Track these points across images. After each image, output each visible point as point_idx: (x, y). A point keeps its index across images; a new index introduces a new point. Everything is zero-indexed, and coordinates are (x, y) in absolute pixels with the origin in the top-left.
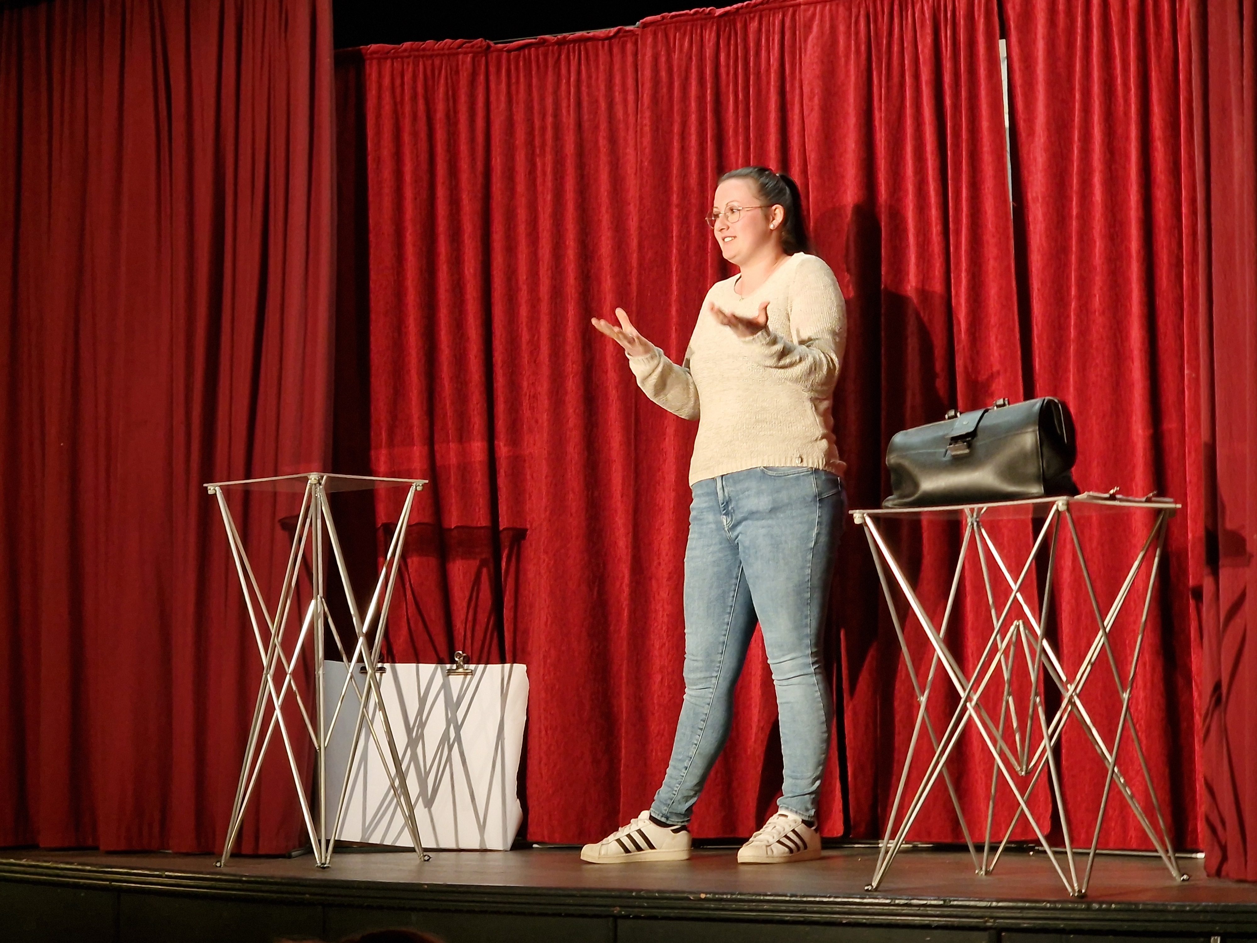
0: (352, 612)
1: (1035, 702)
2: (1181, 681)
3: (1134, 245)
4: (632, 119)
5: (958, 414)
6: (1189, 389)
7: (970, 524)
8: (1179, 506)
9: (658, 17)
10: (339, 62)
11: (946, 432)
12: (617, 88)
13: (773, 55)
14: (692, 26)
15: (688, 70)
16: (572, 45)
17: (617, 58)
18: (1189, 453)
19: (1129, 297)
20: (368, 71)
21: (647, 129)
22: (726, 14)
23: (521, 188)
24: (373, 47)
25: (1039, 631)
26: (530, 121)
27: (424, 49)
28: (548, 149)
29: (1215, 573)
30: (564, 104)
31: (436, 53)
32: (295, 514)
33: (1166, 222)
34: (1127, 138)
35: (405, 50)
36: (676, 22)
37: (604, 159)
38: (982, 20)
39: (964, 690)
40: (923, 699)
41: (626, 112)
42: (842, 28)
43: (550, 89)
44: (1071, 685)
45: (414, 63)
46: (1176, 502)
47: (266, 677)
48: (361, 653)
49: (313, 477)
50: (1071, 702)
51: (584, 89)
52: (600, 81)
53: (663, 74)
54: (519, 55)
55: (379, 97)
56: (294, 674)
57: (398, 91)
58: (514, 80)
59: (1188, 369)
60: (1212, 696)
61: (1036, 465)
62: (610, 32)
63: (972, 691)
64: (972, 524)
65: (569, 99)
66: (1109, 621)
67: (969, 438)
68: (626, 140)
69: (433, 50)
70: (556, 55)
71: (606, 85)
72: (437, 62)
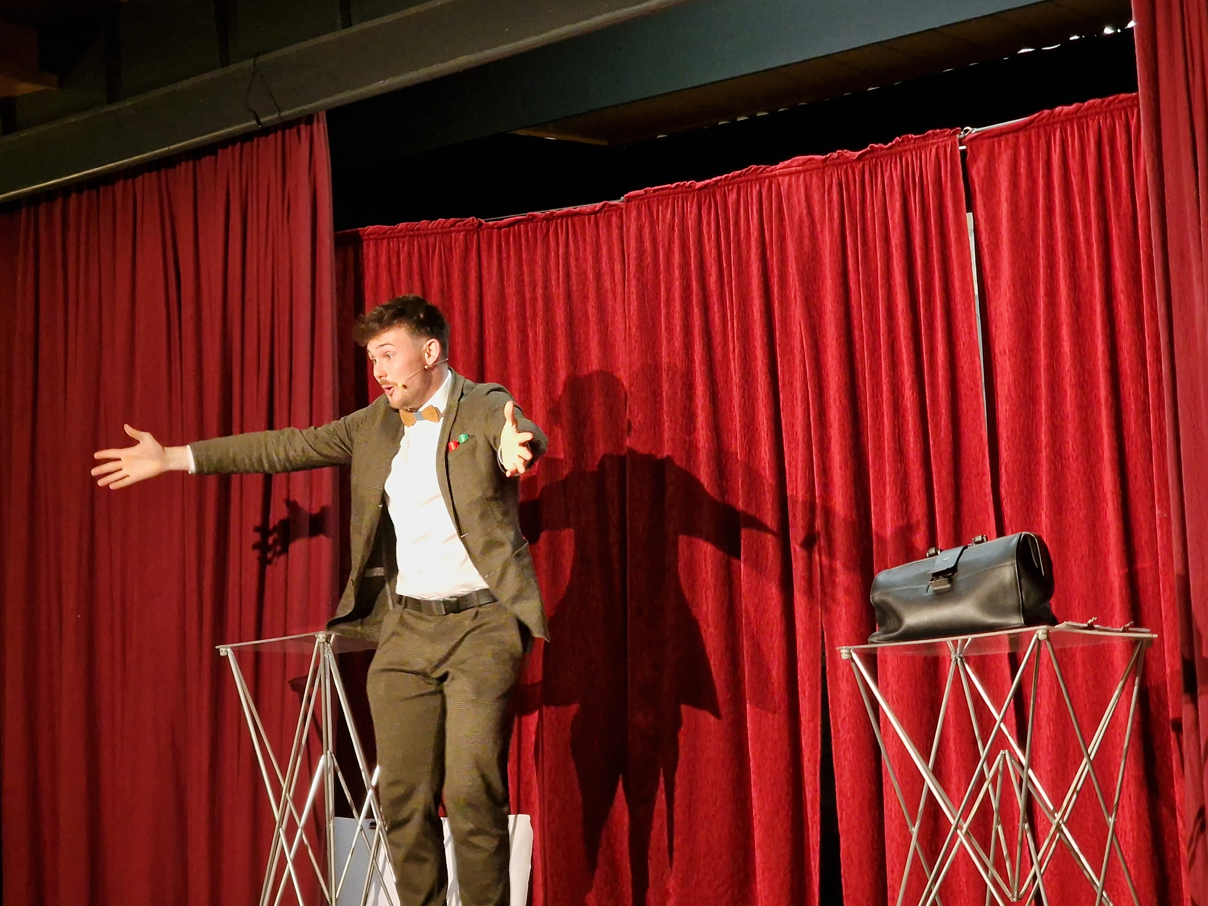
0: (361, 767)
1: (1023, 828)
2: (1165, 811)
3: (1103, 391)
4: (619, 289)
5: (939, 552)
6: (1161, 528)
7: (953, 660)
8: (1155, 636)
9: (642, 192)
10: (339, 243)
11: (928, 569)
12: (604, 259)
13: (753, 225)
14: (674, 199)
15: (671, 241)
16: (559, 221)
17: (603, 232)
18: (1164, 590)
19: (1100, 442)
20: (365, 251)
21: (634, 297)
22: (706, 186)
23: (513, 358)
24: (370, 228)
25: (1024, 761)
26: (520, 293)
27: (418, 229)
28: (539, 320)
29: (1194, 701)
30: (553, 277)
31: (429, 232)
32: (305, 674)
33: (1131, 370)
34: (1092, 292)
35: (401, 230)
36: (658, 196)
37: (593, 327)
38: (949, 185)
39: (954, 818)
40: (914, 830)
41: (613, 282)
42: (816, 196)
43: (539, 260)
44: (1058, 813)
45: (408, 242)
46: (1152, 632)
47: (278, 831)
48: (370, 806)
49: (321, 636)
50: (1059, 829)
51: (572, 262)
52: (587, 253)
53: (648, 244)
54: (509, 232)
55: (377, 277)
56: (306, 828)
57: (395, 269)
58: (504, 256)
59: (1160, 508)
60: (1195, 824)
61: (1016, 595)
62: (595, 207)
63: (961, 819)
64: (956, 660)
65: (558, 272)
66: (1093, 748)
67: (949, 574)
68: (613, 308)
69: (427, 230)
70: (545, 231)
71: (593, 257)
72: (431, 240)
